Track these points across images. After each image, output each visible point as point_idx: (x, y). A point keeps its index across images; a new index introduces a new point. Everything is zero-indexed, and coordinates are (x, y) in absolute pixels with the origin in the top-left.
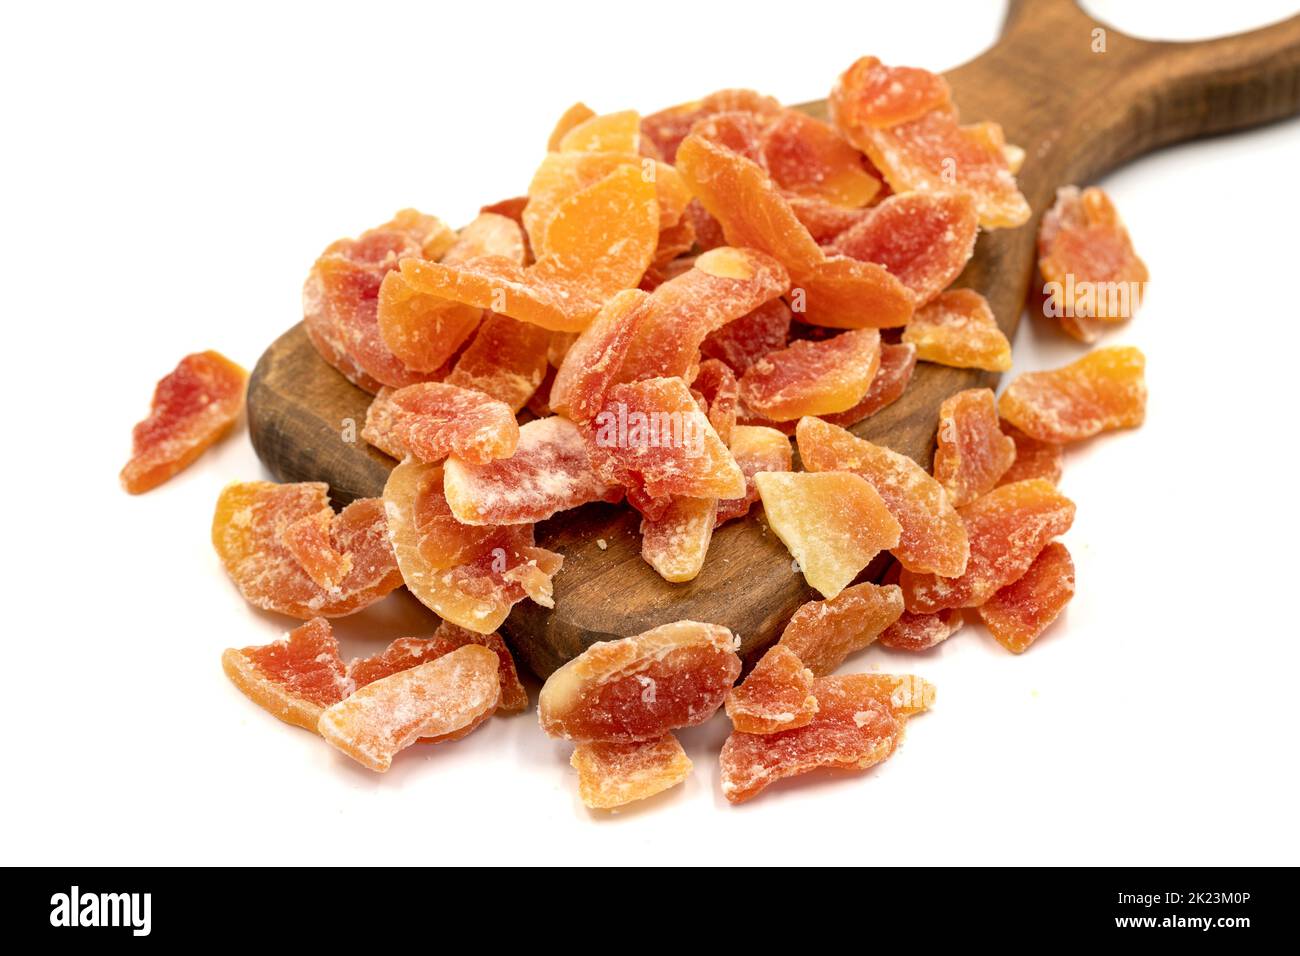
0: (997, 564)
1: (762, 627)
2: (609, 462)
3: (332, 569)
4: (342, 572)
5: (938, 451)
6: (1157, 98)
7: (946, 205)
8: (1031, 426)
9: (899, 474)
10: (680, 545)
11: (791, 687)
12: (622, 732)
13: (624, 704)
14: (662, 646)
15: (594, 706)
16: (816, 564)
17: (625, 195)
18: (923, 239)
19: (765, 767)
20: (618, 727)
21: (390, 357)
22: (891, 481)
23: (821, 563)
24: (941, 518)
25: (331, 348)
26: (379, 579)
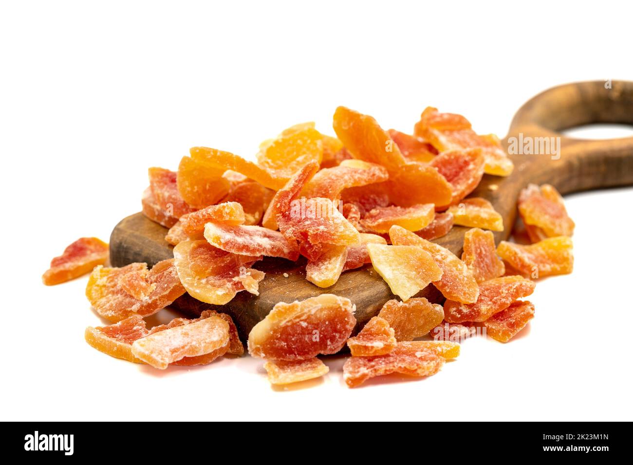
0: (493, 300)
1: (368, 309)
2: (290, 229)
3: (145, 289)
4: (150, 290)
5: (464, 253)
6: (580, 159)
7: (469, 154)
8: (513, 258)
9: (442, 255)
10: (326, 269)
11: (382, 335)
12: (292, 354)
13: (293, 337)
14: (314, 306)
15: (277, 339)
16: (398, 283)
17: (306, 138)
18: (458, 170)
19: (367, 369)
20: (290, 351)
21: (182, 202)
22: (439, 257)
23: (400, 283)
24: (464, 276)
25: (153, 209)
26: (169, 290)
